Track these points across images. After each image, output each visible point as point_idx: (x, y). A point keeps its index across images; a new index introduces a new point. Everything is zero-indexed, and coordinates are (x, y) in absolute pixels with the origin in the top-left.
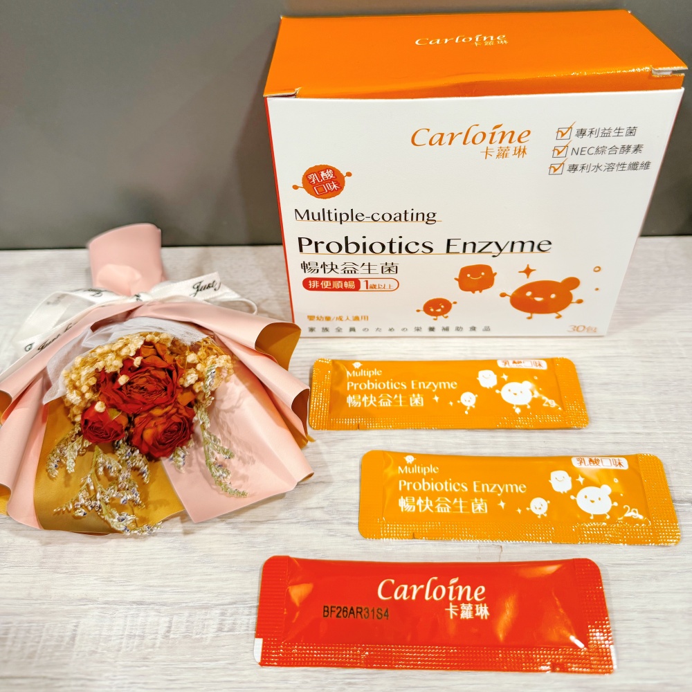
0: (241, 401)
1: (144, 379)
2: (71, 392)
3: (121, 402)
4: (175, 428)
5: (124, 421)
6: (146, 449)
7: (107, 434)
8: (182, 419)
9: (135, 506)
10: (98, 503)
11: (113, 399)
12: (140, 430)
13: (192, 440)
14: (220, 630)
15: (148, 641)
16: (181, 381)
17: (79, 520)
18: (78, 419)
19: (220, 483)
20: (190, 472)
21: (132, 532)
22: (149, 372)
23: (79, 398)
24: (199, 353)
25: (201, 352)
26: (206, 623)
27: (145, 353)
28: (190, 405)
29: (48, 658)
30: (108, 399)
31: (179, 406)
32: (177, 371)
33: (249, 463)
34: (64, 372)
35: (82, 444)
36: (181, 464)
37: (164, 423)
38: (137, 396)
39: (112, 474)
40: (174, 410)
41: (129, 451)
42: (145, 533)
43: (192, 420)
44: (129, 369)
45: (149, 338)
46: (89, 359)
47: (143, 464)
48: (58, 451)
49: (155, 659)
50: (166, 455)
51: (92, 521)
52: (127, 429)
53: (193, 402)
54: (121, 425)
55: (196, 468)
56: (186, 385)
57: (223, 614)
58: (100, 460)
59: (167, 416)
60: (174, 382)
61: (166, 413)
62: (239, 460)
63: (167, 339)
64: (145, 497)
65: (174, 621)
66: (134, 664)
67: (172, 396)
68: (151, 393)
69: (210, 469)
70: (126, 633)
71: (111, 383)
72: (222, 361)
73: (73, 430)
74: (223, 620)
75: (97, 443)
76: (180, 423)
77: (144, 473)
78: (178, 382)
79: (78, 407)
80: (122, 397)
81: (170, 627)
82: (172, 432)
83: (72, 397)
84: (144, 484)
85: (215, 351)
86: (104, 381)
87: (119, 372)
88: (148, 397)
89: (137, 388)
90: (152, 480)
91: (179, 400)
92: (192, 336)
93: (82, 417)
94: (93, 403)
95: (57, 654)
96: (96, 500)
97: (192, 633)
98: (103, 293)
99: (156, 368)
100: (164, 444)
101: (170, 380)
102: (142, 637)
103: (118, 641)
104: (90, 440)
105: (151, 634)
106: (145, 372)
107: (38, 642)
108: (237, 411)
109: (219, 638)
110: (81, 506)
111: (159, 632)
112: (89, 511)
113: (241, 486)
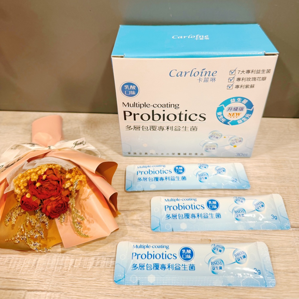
0: (89, 196)
1: (48, 184)
2: (17, 189)
3: (38, 194)
4: (60, 206)
5: (39, 202)
6: (48, 214)
7: (31, 207)
8: (63, 202)
9: (41, 239)
10: (25, 237)
11: (34, 192)
12: (45, 206)
13: (68, 211)
14: (94, 265)
15: (65, 268)
16: (63, 186)
17: (16, 245)
18: (20, 200)
19: (78, 231)
20: (66, 225)
21: (39, 251)
22: (50, 181)
23: (20, 191)
24: (72, 174)
25: (73, 173)
26: (89, 263)
27: (48, 173)
28: (68, 196)
29: (25, 272)
30: (32, 192)
31: (62, 196)
32: (62, 182)
33: (91, 223)
34: (14, 180)
35: (21, 211)
36: (63, 221)
37: (56, 204)
38: (44, 191)
39: (32, 225)
40: (60, 198)
41: (41, 214)
42: (45, 251)
43: (68, 203)
44: (42, 180)
45: (50, 167)
46: (25, 175)
47: (47, 221)
48: (10, 214)
49: (67, 275)
50: (57, 217)
51: (22, 245)
52: (40, 205)
53: (69, 195)
54: (37, 203)
55: (69, 223)
56: (66, 188)
57: (95, 259)
58: (28, 218)
59: (57, 201)
60: (60, 186)
61: (57, 199)
62: (87, 221)
63: (59, 167)
64: (46, 235)
65: (76, 261)
66: (59, 276)
67: (59, 192)
68: (50, 191)
69: (74, 224)
70: (57, 264)
71: (33, 185)
72: (82, 178)
73: (18, 204)
74: (96, 262)
75: (27, 211)
76: (62, 204)
77: (47, 224)
78: (62, 186)
79: (20, 195)
80: (38, 192)
81: (74, 263)
82: (59, 207)
83: (17, 191)
84: (46, 229)
85: (79, 173)
86: (30, 184)
87: (36, 181)
88: (49, 192)
89: (44, 188)
90: (50, 228)
91: (63, 194)
92: (69, 166)
93: (21, 199)
94: (26, 193)
95: (29, 271)
96: (25, 236)
97: (83, 266)
98: (35, 145)
99: (52, 180)
100: (56, 212)
101: (58, 185)
102: (63, 266)
103: (53, 267)
104: (24, 209)
105: (66, 265)
106: (48, 181)
107: (22, 266)
108: (87, 200)
109: (93, 269)
110: (18, 238)
111: (70, 265)
112: (21, 240)
113: (87, 233)
